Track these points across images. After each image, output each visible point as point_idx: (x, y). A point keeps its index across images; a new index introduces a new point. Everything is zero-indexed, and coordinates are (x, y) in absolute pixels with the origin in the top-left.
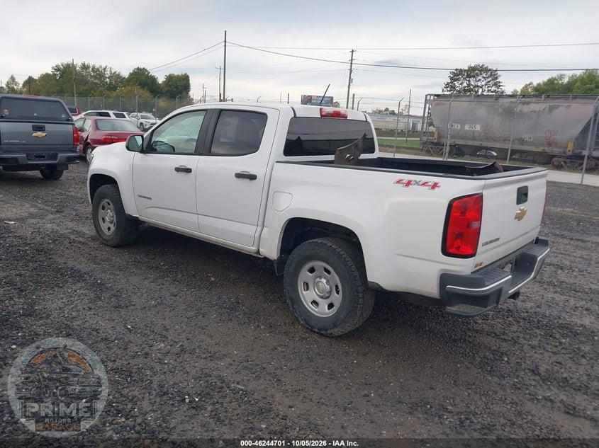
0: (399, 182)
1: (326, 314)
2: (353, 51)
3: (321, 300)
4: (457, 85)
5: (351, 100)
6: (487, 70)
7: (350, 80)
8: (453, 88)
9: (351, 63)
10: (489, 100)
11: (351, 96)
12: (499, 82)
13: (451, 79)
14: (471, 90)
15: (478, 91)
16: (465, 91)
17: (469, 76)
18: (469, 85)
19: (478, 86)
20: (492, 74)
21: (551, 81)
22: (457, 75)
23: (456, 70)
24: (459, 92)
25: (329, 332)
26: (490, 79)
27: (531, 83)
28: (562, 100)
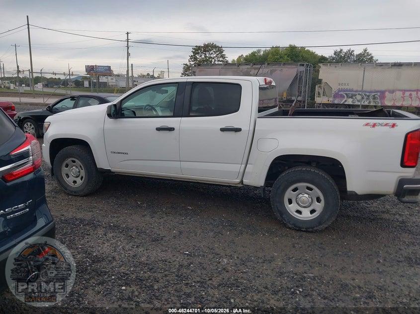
0: (367, 125)
1: (309, 217)
2: (128, 33)
3: (303, 209)
4: (198, 57)
5: (130, 69)
6: (215, 47)
7: (128, 54)
8: (196, 59)
9: (128, 41)
10: (234, 67)
11: (130, 66)
12: (224, 55)
13: (194, 53)
14: (207, 61)
15: (211, 61)
16: (204, 61)
17: (205, 51)
18: (206, 57)
19: (211, 58)
20: (219, 50)
21: (253, 54)
22: (197, 50)
23: (196, 46)
24: (200, 61)
25: (315, 229)
26: (218, 53)
27: (242, 55)
28: (276, 66)
